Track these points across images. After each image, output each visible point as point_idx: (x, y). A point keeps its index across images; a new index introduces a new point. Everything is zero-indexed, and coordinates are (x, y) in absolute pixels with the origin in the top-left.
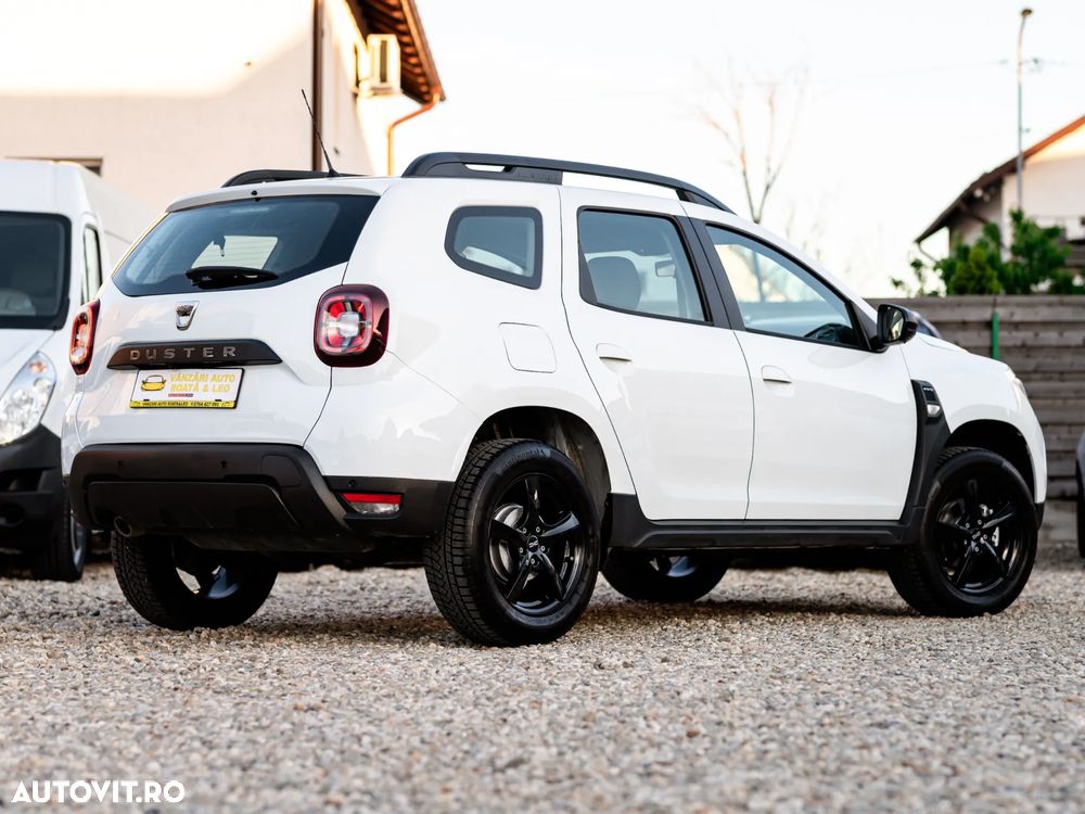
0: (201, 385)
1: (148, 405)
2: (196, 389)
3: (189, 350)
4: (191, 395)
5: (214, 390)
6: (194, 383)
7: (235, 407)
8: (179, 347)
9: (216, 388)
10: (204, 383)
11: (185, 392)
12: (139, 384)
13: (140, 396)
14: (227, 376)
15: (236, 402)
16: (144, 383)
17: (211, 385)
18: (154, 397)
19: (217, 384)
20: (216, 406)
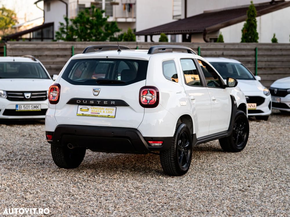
0: (102, 111)
1: (83, 115)
2: (101, 112)
3: (99, 101)
4: (99, 113)
5: (107, 113)
6: (100, 110)
7: (115, 117)
8: (95, 100)
9: (108, 112)
10: (103, 110)
11: (96, 112)
12: (79, 109)
13: (80, 112)
14: (111, 109)
15: (115, 116)
16: (81, 109)
17: (105, 111)
18: (85, 113)
19: (108, 111)
20: (108, 116)
